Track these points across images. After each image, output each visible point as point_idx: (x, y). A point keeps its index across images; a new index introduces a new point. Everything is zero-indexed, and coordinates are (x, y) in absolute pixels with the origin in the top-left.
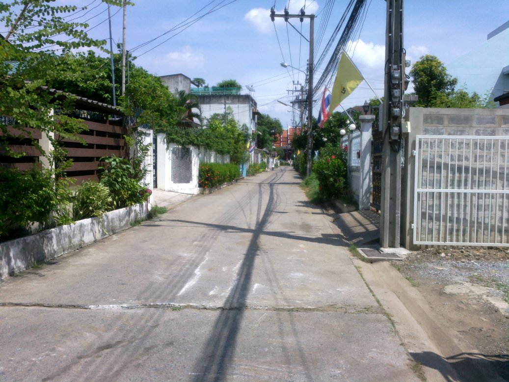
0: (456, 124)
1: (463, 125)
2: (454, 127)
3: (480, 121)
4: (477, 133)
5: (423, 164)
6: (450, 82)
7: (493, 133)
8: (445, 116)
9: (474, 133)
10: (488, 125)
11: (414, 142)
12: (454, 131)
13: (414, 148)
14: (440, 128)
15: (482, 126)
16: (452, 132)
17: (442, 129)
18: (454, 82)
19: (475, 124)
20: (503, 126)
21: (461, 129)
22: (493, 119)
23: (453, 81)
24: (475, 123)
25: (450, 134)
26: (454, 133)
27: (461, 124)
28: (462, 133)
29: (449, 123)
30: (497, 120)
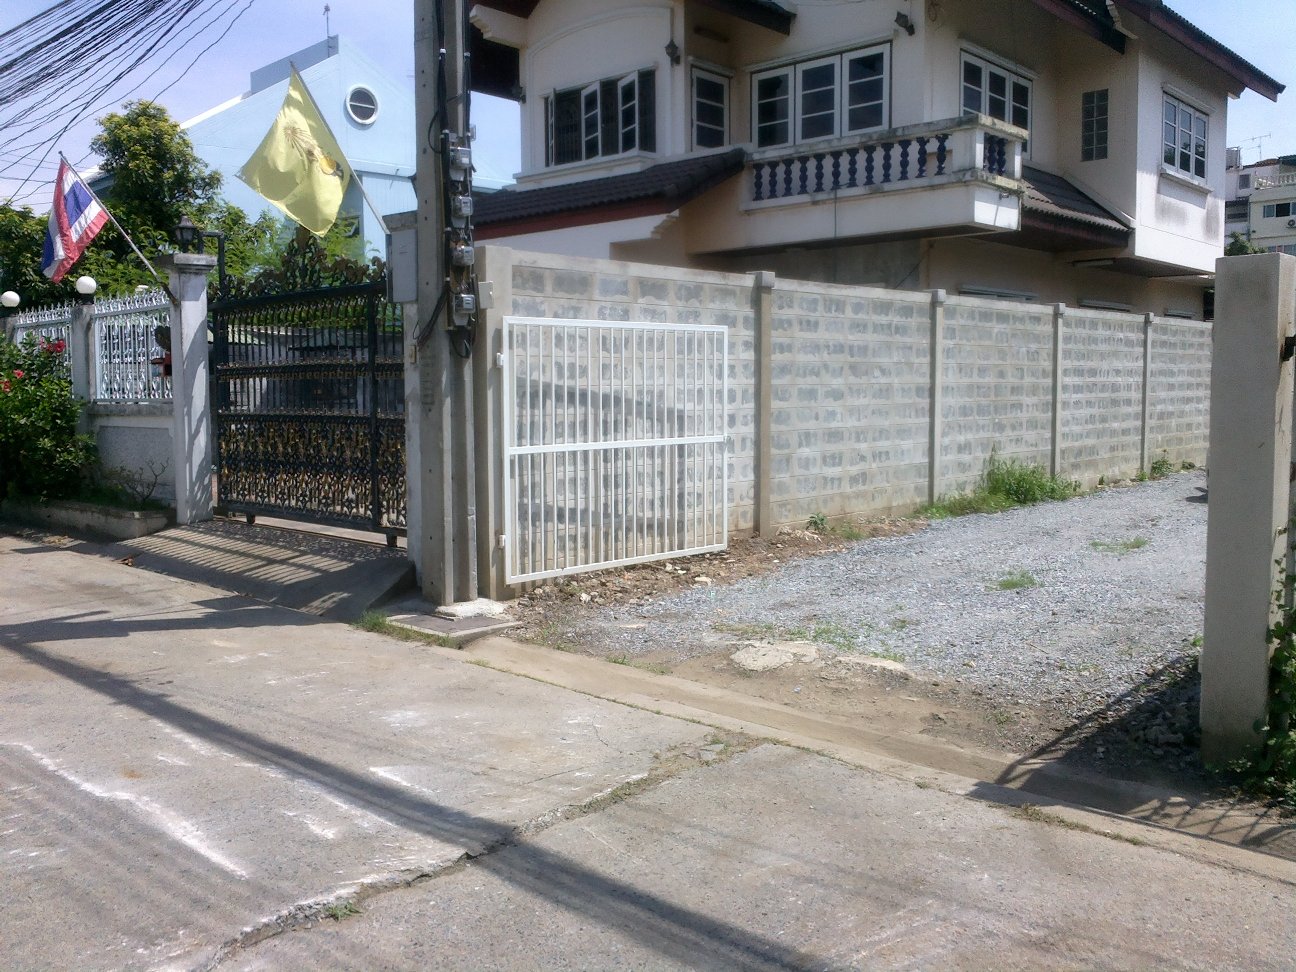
0: (567, 292)
1: (577, 296)
2: (563, 300)
3: (607, 287)
4: (602, 315)
5: (518, 387)
6: (203, 179)
7: (626, 315)
8: (547, 273)
9: (596, 314)
10: (618, 298)
11: (498, 333)
12: (563, 307)
13: (498, 347)
14: (538, 300)
15: (608, 298)
16: (560, 312)
17: (542, 303)
18: (212, 181)
19: (597, 295)
20: (640, 300)
21: (574, 303)
22: (625, 284)
23: (211, 177)
24: (597, 291)
25: (556, 316)
26: (563, 313)
27: (575, 292)
28: (576, 312)
29: (554, 290)
30: (631, 286)
